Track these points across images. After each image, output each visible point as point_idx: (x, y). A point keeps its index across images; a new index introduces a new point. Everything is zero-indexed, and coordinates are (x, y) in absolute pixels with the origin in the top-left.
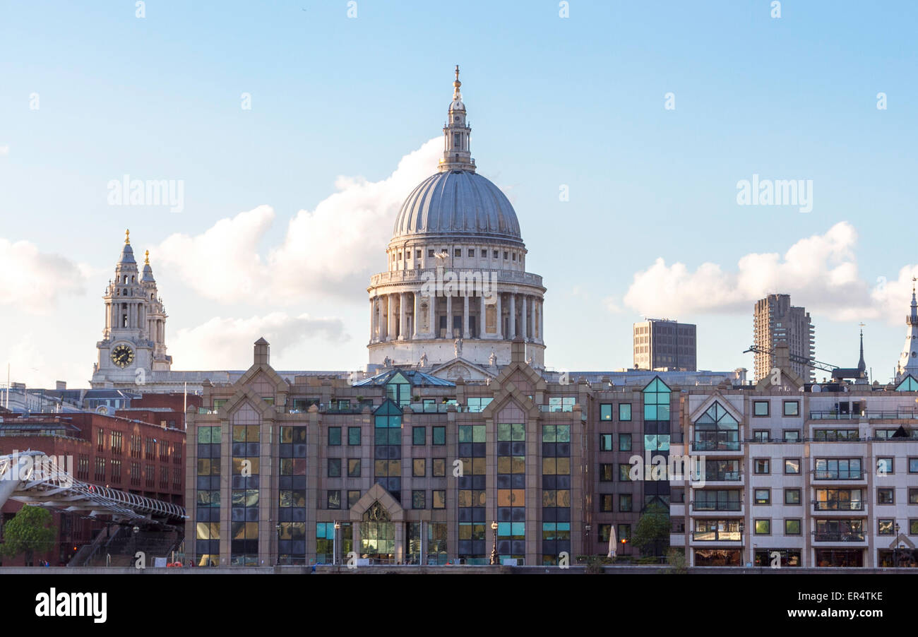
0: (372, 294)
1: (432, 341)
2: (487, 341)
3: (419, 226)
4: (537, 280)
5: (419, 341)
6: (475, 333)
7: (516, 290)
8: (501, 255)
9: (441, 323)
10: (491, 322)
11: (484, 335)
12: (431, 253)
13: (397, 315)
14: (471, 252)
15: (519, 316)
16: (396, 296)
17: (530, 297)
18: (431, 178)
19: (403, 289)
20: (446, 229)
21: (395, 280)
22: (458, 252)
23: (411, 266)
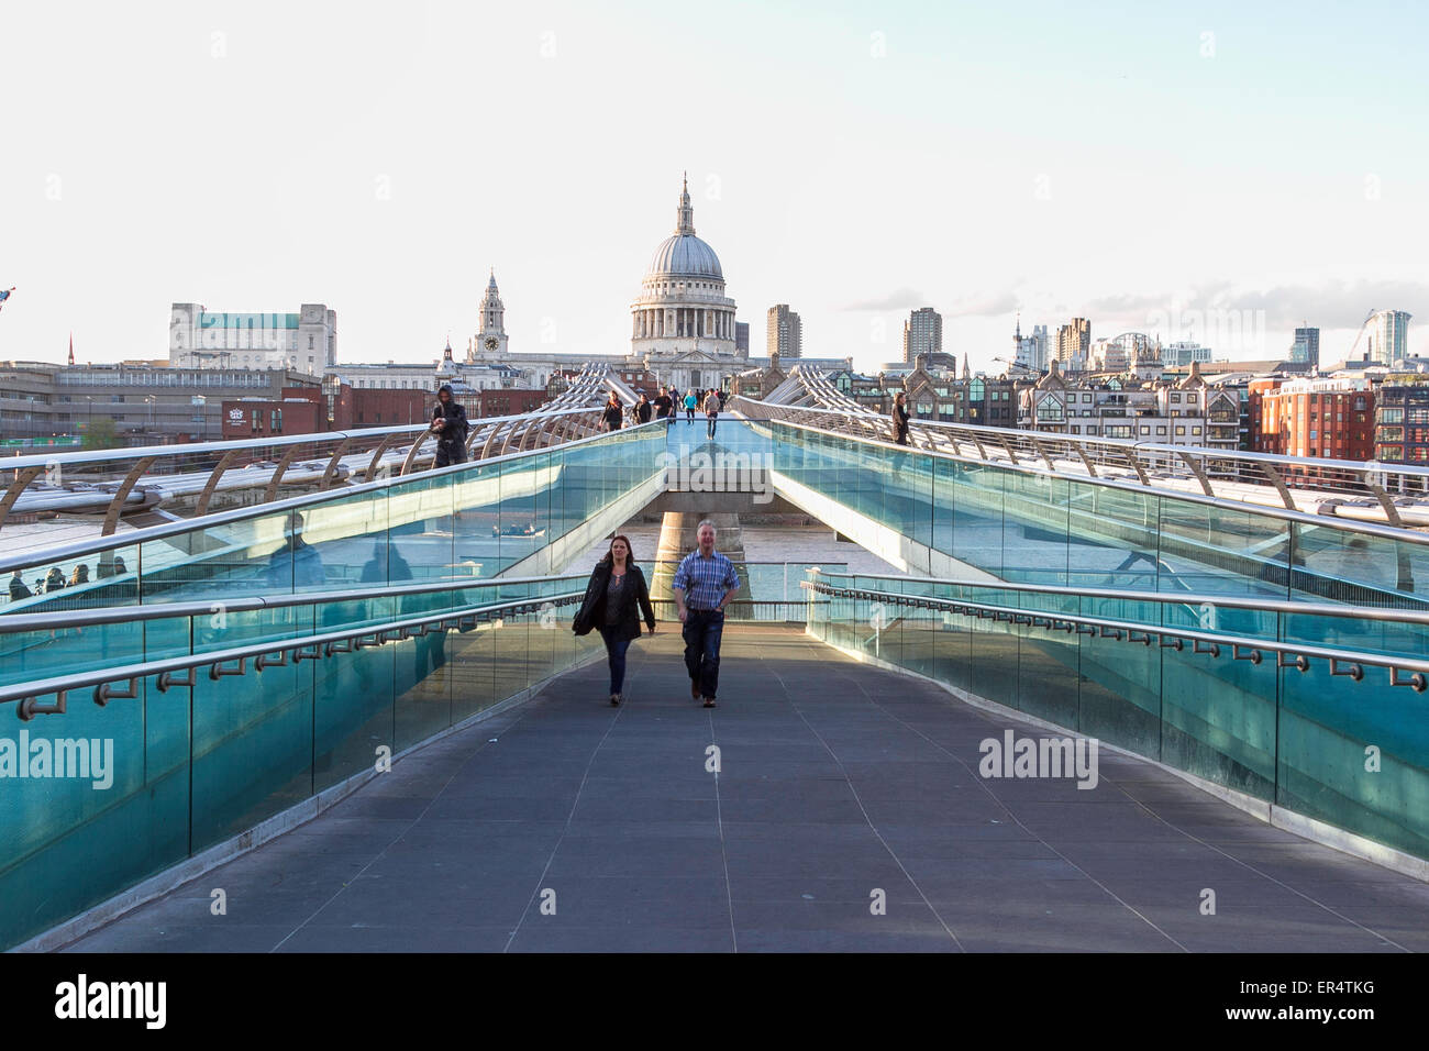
0: (636, 308)
1: (676, 338)
2: (707, 339)
3: (665, 268)
4: (731, 302)
5: (667, 338)
6: (700, 333)
7: (724, 308)
8: (714, 287)
9: (680, 326)
10: (710, 327)
11: (706, 335)
12: (673, 285)
13: (653, 322)
14: (698, 285)
15: (724, 323)
16: (652, 311)
17: (730, 313)
18: (669, 240)
19: (657, 306)
20: (682, 270)
21: (651, 301)
22: (690, 285)
23: (660, 292)
